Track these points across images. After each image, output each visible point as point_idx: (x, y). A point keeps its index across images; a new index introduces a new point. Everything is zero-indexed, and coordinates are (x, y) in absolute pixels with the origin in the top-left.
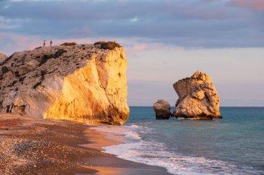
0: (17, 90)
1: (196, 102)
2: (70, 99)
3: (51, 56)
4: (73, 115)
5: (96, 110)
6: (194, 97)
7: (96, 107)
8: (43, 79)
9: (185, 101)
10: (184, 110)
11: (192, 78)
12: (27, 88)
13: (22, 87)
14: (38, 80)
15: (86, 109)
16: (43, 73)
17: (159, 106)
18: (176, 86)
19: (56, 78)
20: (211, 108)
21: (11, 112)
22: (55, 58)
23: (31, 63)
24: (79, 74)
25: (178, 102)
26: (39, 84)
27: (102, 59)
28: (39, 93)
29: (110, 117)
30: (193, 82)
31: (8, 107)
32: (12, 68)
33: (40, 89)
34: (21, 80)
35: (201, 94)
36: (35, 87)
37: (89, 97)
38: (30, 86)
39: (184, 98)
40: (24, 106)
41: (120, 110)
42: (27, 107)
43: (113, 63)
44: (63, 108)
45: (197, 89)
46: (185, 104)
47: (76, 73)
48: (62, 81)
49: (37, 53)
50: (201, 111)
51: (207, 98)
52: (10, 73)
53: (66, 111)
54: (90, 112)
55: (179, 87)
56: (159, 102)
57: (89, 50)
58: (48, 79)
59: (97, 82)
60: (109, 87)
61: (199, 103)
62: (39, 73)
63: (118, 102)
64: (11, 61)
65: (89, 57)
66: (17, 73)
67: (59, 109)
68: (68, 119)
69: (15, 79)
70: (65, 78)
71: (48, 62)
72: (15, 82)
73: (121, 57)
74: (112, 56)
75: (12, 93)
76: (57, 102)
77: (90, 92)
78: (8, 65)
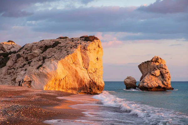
0: (26, 70)
1: (154, 78)
2: (62, 76)
3: (50, 47)
4: (65, 87)
5: (81, 84)
6: (153, 75)
7: (81, 82)
8: (44, 62)
9: (146, 77)
10: (145, 84)
11: (152, 61)
12: (32, 69)
13: (29, 68)
14: (40, 63)
15: (73, 83)
16: (44, 58)
17: (128, 81)
18: (140, 67)
19: (53, 62)
20: (164, 82)
21: (21, 85)
22: (53, 48)
23: (36, 51)
24: (68, 59)
25: (142, 78)
26: (41, 66)
27: (85, 48)
28: (41, 72)
29: (90, 89)
30: (152, 64)
31: (20, 82)
32: (23, 55)
33: (41, 69)
34: (29, 63)
35: (158, 72)
36: (38, 68)
37: (76, 75)
38: (35, 67)
39: (145, 75)
40: (30, 81)
41: (97, 84)
42: (33, 82)
43: (93, 51)
44: (57, 82)
45: (155, 69)
46: (146, 79)
47: (66, 58)
48: (56, 63)
49: (40, 45)
50: (157, 85)
51: (162, 75)
52: (22, 58)
53: (59, 85)
54: (76, 85)
55: (142, 68)
56: (128, 78)
57: (76, 42)
58: (47, 63)
59: (81, 64)
60: (90, 67)
61: (156, 79)
62: (42, 58)
63: (96, 78)
64: (23, 50)
65: (76, 46)
66: (27, 58)
67: (55, 83)
68: (61, 90)
69: (25, 63)
70: (59, 62)
71: (48, 50)
72: (25, 65)
73: (99, 46)
74: (91, 46)
75: (23, 72)
76: (53, 78)
77: (76, 71)
78: (21, 53)
